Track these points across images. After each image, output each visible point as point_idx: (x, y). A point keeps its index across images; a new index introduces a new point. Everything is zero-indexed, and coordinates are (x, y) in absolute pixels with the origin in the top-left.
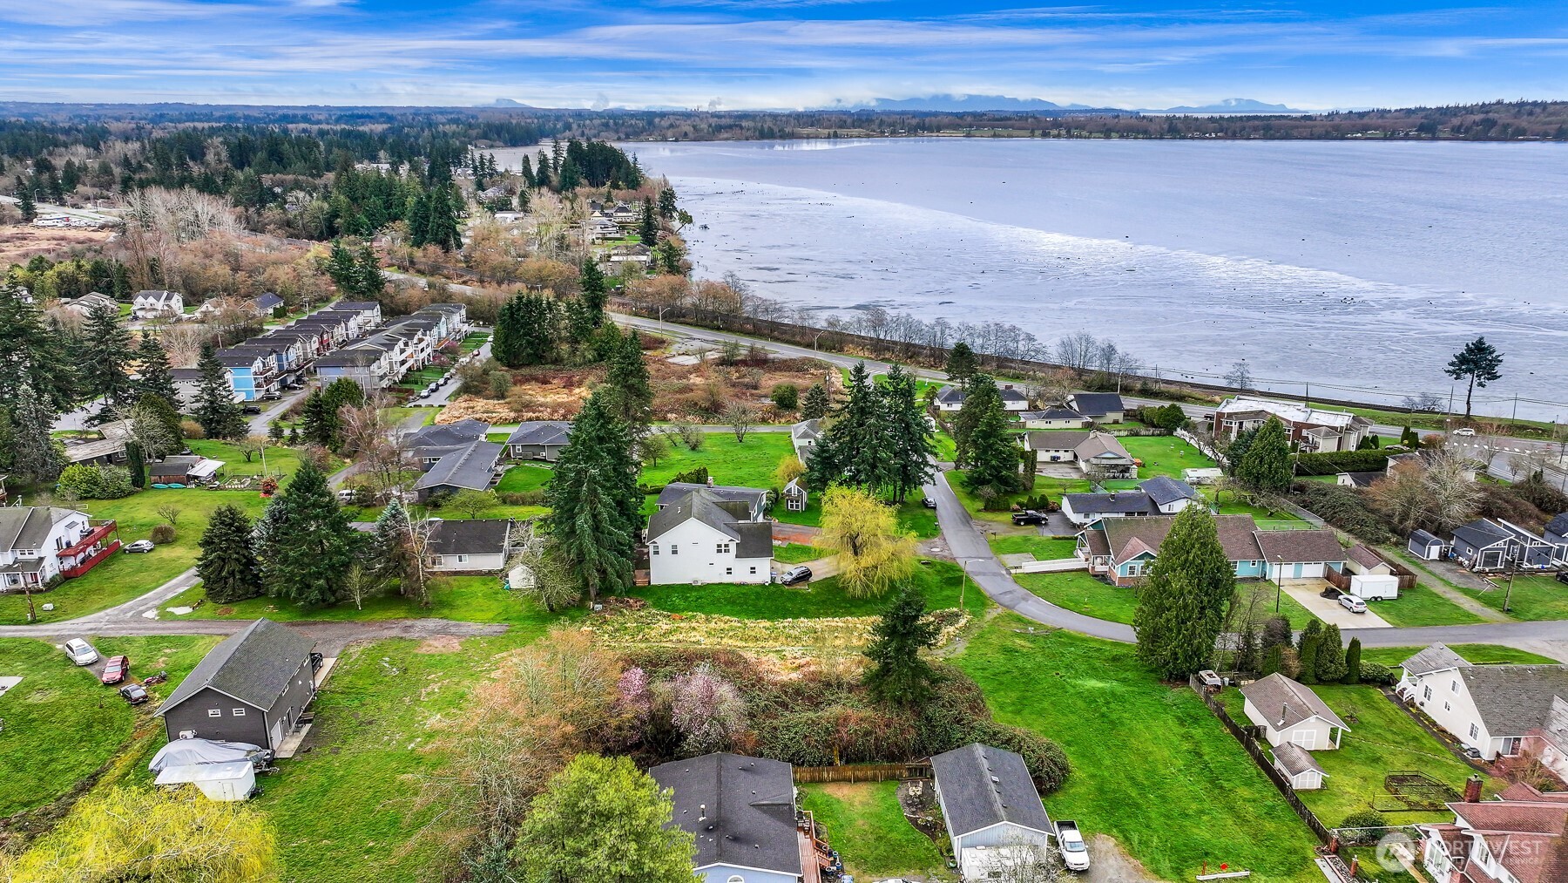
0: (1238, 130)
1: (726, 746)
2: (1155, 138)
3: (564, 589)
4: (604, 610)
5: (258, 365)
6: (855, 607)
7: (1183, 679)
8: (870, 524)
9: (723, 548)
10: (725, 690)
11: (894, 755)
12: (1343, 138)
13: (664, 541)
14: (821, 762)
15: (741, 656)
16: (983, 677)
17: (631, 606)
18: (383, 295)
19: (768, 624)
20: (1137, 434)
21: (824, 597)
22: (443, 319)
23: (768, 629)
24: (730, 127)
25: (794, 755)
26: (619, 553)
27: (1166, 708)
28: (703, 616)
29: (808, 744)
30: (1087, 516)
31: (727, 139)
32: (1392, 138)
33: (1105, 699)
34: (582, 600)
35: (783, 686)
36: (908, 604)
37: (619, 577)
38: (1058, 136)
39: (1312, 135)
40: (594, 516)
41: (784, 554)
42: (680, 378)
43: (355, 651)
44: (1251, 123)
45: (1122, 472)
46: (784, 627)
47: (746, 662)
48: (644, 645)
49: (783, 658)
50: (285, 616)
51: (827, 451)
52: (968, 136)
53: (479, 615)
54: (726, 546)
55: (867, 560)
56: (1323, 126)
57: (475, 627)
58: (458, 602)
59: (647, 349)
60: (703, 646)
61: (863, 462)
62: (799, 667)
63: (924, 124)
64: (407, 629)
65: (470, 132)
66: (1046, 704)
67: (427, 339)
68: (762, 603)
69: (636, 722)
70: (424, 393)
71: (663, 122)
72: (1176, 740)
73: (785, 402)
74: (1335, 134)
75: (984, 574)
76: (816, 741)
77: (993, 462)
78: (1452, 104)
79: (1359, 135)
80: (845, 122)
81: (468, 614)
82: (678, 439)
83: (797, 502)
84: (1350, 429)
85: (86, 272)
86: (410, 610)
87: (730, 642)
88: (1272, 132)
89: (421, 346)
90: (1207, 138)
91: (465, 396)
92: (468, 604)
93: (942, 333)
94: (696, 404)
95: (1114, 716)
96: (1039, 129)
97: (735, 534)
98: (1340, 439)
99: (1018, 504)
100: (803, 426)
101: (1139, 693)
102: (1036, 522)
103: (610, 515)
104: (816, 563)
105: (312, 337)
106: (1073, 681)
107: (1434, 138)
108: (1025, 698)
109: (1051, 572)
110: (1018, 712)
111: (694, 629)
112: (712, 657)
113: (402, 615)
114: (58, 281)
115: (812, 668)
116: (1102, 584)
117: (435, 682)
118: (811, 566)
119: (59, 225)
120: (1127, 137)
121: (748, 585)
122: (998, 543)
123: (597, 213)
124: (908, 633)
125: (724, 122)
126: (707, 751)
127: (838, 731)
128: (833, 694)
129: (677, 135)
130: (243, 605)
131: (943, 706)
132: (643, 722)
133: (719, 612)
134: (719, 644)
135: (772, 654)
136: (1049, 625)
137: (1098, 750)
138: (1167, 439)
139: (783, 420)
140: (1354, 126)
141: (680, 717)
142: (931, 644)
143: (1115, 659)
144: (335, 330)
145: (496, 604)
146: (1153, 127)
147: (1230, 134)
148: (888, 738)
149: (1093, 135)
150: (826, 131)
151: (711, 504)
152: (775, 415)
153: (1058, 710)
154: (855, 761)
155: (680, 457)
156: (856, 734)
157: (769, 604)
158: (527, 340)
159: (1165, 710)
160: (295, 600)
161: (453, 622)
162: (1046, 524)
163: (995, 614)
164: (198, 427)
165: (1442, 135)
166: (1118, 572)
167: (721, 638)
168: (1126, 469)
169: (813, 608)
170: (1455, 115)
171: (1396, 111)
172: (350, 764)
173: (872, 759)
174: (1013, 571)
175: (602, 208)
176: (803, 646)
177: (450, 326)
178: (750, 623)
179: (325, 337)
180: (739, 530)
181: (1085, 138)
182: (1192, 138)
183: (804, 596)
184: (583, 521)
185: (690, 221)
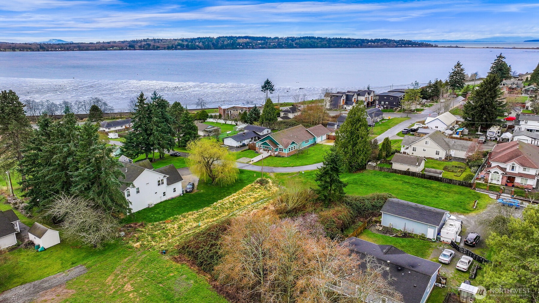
0: (68, 47)
2: (36, 51)
4: (127, 234)
6: (227, 190)
9: (161, 182)
12: (107, 50)
17: (136, 227)
19: (209, 208)
21: (211, 191)
23: (215, 209)
27: (375, 176)
28: (179, 216)
30: (241, 142)
32: (122, 49)
33: (358, 181)
39: (96, 49)
44: (72, 45)
48: (177, 238)
54: (162, 180)
56: (99, 46)
72: (395, 182)
74: (104, 48)
79: (111, 49)
87: (208, 220)
88: (81, 48)
90: (58, 51)
95: (370, 184)
97: (166, 173)
101: (361, 176)
116: (282, 158)
120: (23, 51)
121: (173, 199)
133: (182, 212)
134: (206, 223)
140: (108, 46)
146: (33, 47)
147: (66, 49)
149: (7, 50)
153: (352, 190)
163: (273, 176)
165: (137, 49)
166: (286, 152)
171: (118, 42)
174: (250, 163)
176: (237, 209)
178: (202, 210)
181: (3, 51)
182: (51, 51)
183: (204, 194)
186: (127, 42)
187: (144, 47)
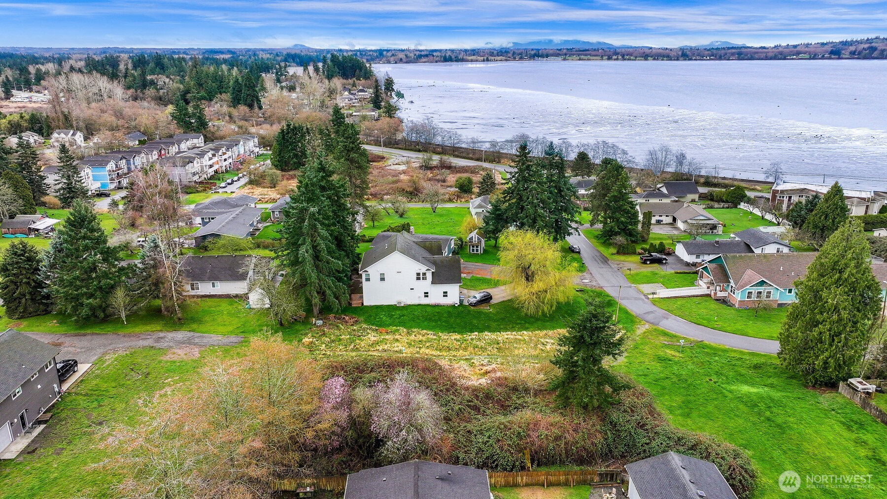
0: (722, 55)
1: (423, 451)
2: (674, 60)
3: (290, 307)
4: (324, 324)
5: (111, 165)
6: (529, 323)
7: (832, 385)
8: (540, 256)
9: (421, 276)
10: (423, 398)
11: (584, 459)
12: (785, 59)
13: (374, 270)
14: (514, 466)
15: (436, 363)
16: (646, 383)
17: (347, 322)
18: (207, 132)
19: (458, 337)
20: (712, 207)
21: (503, 316)
22: (241, 143)
23: (458, 341)
24: (427, 56)
25: (487, 458)
26: (337, 279)
27: (826, 412)
28: (405, 330)
29: (501, 448)
30: (698, 257)
31: (425, 62)
32: (814, 58)
33: (766, 404)
34: (307, 317)
35: (474, 390)
36: (595, 316)
37: (337, 298)
38: (617, 59)
39: (766, 57)
40: (314, 248)
41: (469, 284)
42: (394, 176)
43: (110, 358)
44: (730, 51)
45: (711, 229)
46: (472, 339)
47: (440, 369)
48: (354, 354)
49: (472, 365)
50: (63, 329)
51: (499, 210)
52: (564, 59)
53: (221, 329)
54: (424, 274)
55: (538, 285)
56: (773, 52)
57: (215, 339)
58: (206, 318)
59: (373, 161)
60: (404, 355)
61: (527, 217)
62: (487, 373)
63: (539, 53)
64: (158, 340)
65: (277, 58)
66: (710, 408)
67: (229, 153)
68: (452, 320)
69: (335, 428)
70: (223, 185)
71: (388, 54)
72: (851, 446)
73: (465, 189)
74: (780, 56)
75: (628, 299)
76: (509, 445)
77: (623, 219)
78: (849, 40)
79: (795, 57)
80: (493, 53)
81: (212, 328)
82: (391, 211)
83: (477, 247)
84: (874, 200)
85: (26, 120)
86: (165, 325)
87: (427, 351)
88: (742, 56)
89: (224, 157)
90: (705, 60)
91: (249, 186)
92: (214, 320)
93: (567, 149)
94: (404, 190)
95: (779, 420)
96: (605, 56)
97: (431, 265)
98: (867, 206)
99: (642, 249)
100: (478, 201)
101: (795, 398)
102: (659, 261)
103: (328, 248)
104: (494, 290)
105: (152, 151)
106: (728, 387)
107: (839, 58)
108: (689, 402)
109: (681, 297)
110: (688, 415)
111: (397, 340)
112: (411, 364)
113: (159, 328)
114: (9, 126)
115: (499, 374)
116: (725, 306)
117: (169, 385)
118: (492, 291)
119: (25, 101)
120: (658, 59)
121: (441, 306)
122: (633, 276)
123: (346, 93)
124: (595, 344)
125: (423, 53)
126: (405, 458)
127: (529, 435)
128: (519, 398)
129: (396, 60)
130: (32, 321)
131: (625, 411)
132: (343, 429)
133: (418, 327)
134: (418, 353)
135: (462, 362)
136: (692, 339)
137: (776, 453)
138: (734, 210)
139: (463, 200)
140: (791, 52)
141: (380, 425)
142: (616, 354)
143: (756, 367)
144: (170, 148)
145: (237, 319)
146: (672, 54)
147: (718, 57)
148: (577, 442)
149: (637, 58)
150: (482, 58)
151: (412, 243)
152: (458, 197)
153: (724, 414)
154: (546, 464)
155: (391, 222)
156: (547, 439)
157: (458, 321)
158: (294, 153)
159: (825, 414)
160: (70, 316)
161: (199, 334)
162: (666, 263)
163: (644, 330)
164: (57, 201)
165: (844, 57)
166: (738, 297)
167: (420, 348)
168: (714, 227)
169: (494, 324)
170: (851, 45)
171: (815, 44)
172: (67, 465)
173: (562, 463)
174: (651, 296)
175: (350, 91)
176: (488, 355)
177: (247, 148)
178: (444, 336)
179: (163, 152)
180: (434, 263)
181: (633, 60)
182: (695, 60)
183: (487, 315)
184: (304, 251)
185: (403, 97)
186: (832, 45)
187: (859, 53)
